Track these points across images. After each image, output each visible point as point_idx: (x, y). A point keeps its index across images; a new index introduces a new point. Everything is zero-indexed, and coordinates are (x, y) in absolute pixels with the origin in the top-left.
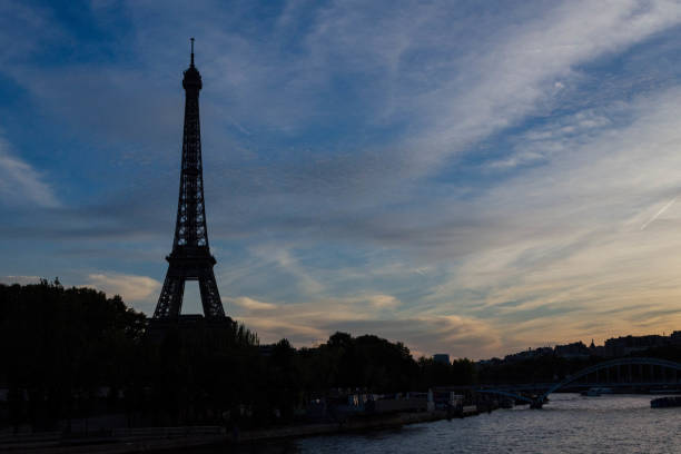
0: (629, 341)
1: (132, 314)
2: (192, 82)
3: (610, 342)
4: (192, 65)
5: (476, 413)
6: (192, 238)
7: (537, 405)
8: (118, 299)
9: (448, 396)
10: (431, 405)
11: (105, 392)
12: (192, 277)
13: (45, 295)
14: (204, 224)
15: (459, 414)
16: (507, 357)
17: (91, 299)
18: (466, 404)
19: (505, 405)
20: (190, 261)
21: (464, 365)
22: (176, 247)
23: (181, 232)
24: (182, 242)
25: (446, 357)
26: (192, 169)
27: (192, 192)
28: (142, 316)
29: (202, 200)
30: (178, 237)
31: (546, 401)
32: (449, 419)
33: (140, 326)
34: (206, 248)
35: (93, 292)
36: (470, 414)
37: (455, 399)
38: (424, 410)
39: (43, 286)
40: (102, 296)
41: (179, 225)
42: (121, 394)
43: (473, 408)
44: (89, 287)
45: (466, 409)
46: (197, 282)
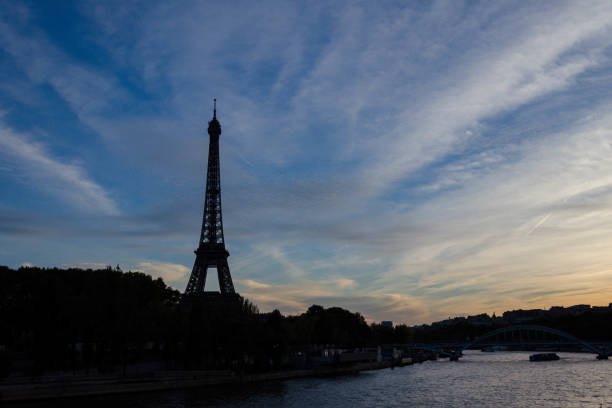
0: (520, 313)
1: (170, 290)
2: (214, 129)
3: (507, 314)
4: (215, 118)
5: (412, 363)
6: (213, 238)
7: (455, 358)
8: (160, 280)
9: (392, 351)
10: (379, 357)
11: (150, 345)
12: (213, 265)
13: (109, 277)
14: (221, 228)
15: (400, 364)
16: (434, 324)
17: (141, 281)
18: (405, 357)
19: (432, 358)
20: (212, 254)
21: (402, 329)
22: (202, 244)
23: (205, 234)
24: (206, 240)
25: (390, 323)
26: (213, 190)
27: (213, 205)
28: (177, 292)
29: (220, 212)
30: (203, 237)
31: (461, 355)
32: (392, 367)
33: (175, 300)
34: (223, 245)
35: (142, 275)
36: (407, 364)
37: (397, 354)
38: (375, 360)
39: (109, 271)
40: (149, 277)
41: (204, 228)
42: (161, 348)
43: (409, 359)
44: (140, 271)
45: (405, 360)
46: (216, 269)
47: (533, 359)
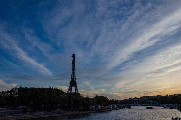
0: (144, 97)
1: (64, 92)
2: (74, 56)
3: (141, 97)
4: (74, 54)
5: (119, 109)
6: (73, 80)
7: (129, 108)
8: (62, 90)
9: (115, 106)
10: (112, 108)
11: (59, 105)
12: (73, 86)
13: (50, 89)
14: (75, 78)
15: (116, 109)
16: (124, 100)
17: (57, 90)
18: (118, 107)
19: (124, 108)
20: (73, 84)
21: (117, 101)
22: (71, 82)
23: (72, 79)
24: (72, 81)
25: (114, 100)
26: (74, 70)
27: (74, 73)
28: (65, 93)
29: (75, 74)
30: (71, 80)
31: (131, 107)
32: (115, 110)
33: (65, 94)
34: (76, 82)
35: (58, 89)
36: (118, 109)
37: (116, 107)
38: (111, 108)
39: (50, 88)
40: (59, 89)
41: (71, 78)
42: (62, 106)
43: (119, 108)
44: (57, 88)
45: (118, 108)
46: (74, 87)
47: (147, 108)
